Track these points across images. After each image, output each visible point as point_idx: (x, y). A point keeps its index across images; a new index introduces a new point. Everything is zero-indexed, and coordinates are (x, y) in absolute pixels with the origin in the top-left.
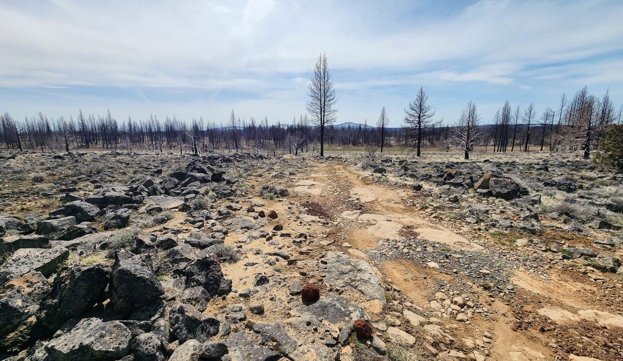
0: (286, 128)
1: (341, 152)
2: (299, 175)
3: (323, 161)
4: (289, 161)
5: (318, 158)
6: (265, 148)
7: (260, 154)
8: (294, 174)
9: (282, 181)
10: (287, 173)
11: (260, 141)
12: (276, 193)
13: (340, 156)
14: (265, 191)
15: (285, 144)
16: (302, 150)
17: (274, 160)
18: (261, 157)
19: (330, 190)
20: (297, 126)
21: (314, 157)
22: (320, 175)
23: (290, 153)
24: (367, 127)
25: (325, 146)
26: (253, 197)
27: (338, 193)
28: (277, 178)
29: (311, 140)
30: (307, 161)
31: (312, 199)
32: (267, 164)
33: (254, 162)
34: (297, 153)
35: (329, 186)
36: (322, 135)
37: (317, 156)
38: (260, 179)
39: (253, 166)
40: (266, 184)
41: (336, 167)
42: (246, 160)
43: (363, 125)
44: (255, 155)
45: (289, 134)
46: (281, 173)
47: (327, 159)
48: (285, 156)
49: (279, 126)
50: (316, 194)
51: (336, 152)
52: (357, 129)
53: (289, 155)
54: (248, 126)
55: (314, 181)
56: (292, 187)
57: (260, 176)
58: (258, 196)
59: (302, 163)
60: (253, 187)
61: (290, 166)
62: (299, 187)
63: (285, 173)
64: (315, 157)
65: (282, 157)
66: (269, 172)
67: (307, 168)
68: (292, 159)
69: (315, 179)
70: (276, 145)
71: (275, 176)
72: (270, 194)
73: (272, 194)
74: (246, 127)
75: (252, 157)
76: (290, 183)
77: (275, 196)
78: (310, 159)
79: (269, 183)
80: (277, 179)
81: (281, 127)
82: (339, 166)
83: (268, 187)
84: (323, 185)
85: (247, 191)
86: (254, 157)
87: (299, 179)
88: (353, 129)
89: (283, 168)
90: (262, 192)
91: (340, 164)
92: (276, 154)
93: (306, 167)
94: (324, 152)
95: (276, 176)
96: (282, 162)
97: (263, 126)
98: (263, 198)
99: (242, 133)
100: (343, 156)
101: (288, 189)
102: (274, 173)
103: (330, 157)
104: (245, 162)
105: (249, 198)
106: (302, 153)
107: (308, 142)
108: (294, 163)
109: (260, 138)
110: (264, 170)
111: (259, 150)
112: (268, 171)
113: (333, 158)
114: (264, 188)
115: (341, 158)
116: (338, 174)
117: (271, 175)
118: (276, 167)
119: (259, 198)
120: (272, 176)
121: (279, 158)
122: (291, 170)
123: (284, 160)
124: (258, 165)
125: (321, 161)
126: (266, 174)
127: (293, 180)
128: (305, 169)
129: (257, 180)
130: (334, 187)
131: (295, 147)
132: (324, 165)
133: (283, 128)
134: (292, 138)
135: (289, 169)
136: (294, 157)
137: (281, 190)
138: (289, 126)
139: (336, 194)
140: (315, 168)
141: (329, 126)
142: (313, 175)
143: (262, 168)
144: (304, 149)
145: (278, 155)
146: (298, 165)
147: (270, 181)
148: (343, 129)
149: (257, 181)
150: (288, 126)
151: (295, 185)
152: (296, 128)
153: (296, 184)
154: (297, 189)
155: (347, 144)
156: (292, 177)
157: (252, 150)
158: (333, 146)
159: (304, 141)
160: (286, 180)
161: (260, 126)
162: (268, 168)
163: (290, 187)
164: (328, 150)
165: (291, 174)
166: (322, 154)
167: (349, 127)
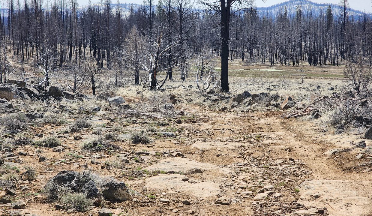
0: (126, 14)
1: (276, 81)
2: (159, 145)
3: (228, 106)
4: (132, 105)
5: (214, 97)
6: (67, 68)
7: (53, 83)
8: (145, 141)
9: (111, 160)
10: (125, 136)
11: (55, 51)
12: (93, 193)
13: (273, 93)
14: (63, 188)
15: (123, 59)
16: (170, 75)
17: (91, 102)
18: (56, 94)
19: (244, 185)
20: (156, 11)
21: (202, 93)
22: (219, 145)
23: (137, 82)
24: (349, 14)
25: (235, 64)
26: (29, 203)
27: (265, 194)
28: (98, 150)
29: (196, 48)
30: (185, 105)
31: (194, 209)
32: (71, 112)
33: (36, 106)
34: (154, 82)
35: (243, 176)
36: (225, 33)
37: (212, 92)
38: (49, 154)
39: (33, 117)
40: (66, 168)
41: (262, 121)
42: (13, 102)
43: (336, 6)
44: (40, 88)
45: (134, 30)
46: (110, 137)
47: (239, 99)
48: (123, 92)
49: (108, 8)
50: (204, 196)
51: (264, 80)
52: (321, 17)
53: (134, 88)
54: (22, 7)
55: (202, 160)
56: (140, 175)
57: (52, 145)
58: (43, 201)
59: (170, 111)
60: (29, 175)
61: (135, 118)
62: (158, 177)
63: (121, 136)
64: (206, 95)
65: (113, 94)
66: (76, 134)
67: (182, 125)
68: (143, 100)
69: (202, 155)
70: (98, 60)
71: (94, 147)
72: (76, 196)
73: (82, 196)
74: (16, 9)
75: (30, 93)
76: (134, 166)
77: (91, 201)
78: (190, 101)
79: (76, 165)
80: (97, 155)
81: (114, 11)
82: (269, 120)
83: (71, 177)
84: (226, 171)
85: (13, 187)
86: (36, 91)
87: (157, 154)
88: (311, 18)
89: (115, 125)
90: (53, 191)
91: (274, 115)
92: (97, 84)
93: (179, 122)
94: (230, 80)
95: (95, 144)
96: (114, 107)
97: (62, 8)
98: (58, 208)
99: (6, 25)
100: (281, 93)
101: (129, 183)
102: (90, 138)
103: (247, 94)
104: (10, 106)
105: (17, 207)
106: (169, 83)
107: (188, 53)
108: (147, 109)
109: (53, 42)
110: (62, 129)
111: (52, 75)
112: (73, 131)
113: (254, 96)
114: (61, 180)
115: (276, 97)
116: (266, 142)
117: (81, 144)
118: (95, 121)
119: (45, 207)
120: (85, 147)
121: (104, 97)
122: (137, 129)
123: (118, 102)
124: (47, 114)
125: (221, 105)
126: (69, 141)
127: (143, 157)
128: (177, 126)
129: (42, 155)
130: (256, 178)
131: (149, 64)
132: (229, 116)
133: (119, 16)
134: (143, 41)
135: (131, 127)
136: (148, 94)
137: (107, 185)
138: (136, 9)
139: (259, 196)
140: (205, 126)
141: (245, 10)
142: (198, 145)
143: (58, 124)
144: (177, 73)
145: (104, 87)
146: (158, 115)
147: (77, 158)
148: (283, 18)
149: (42, 159)
150: (132, 10)
151: (146, 172)
152: (152, 14)
153: (151, 168)
154: (152, 183)
155: (293, 59)
156: (139, 148)
157: (32, 74)
158: (257, 67)
159: (176, 50)
160: (123, 157)
161: (55, 8)
162: (73, 122)
163: (133, 175)
164: (241, 74)
165: (137, 140)
166: (225, 86)
167: (299, 13)
